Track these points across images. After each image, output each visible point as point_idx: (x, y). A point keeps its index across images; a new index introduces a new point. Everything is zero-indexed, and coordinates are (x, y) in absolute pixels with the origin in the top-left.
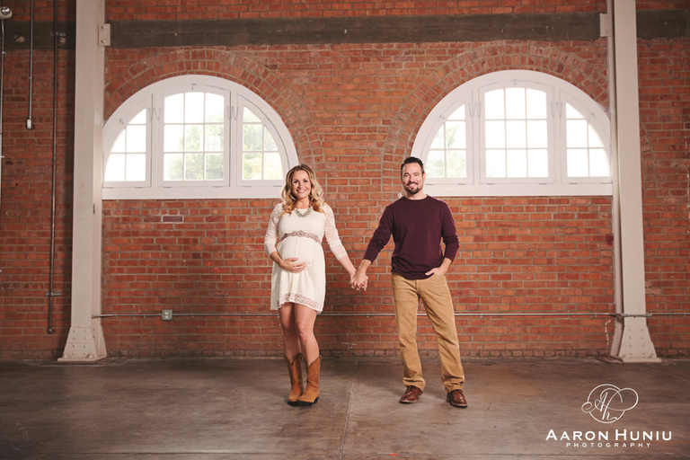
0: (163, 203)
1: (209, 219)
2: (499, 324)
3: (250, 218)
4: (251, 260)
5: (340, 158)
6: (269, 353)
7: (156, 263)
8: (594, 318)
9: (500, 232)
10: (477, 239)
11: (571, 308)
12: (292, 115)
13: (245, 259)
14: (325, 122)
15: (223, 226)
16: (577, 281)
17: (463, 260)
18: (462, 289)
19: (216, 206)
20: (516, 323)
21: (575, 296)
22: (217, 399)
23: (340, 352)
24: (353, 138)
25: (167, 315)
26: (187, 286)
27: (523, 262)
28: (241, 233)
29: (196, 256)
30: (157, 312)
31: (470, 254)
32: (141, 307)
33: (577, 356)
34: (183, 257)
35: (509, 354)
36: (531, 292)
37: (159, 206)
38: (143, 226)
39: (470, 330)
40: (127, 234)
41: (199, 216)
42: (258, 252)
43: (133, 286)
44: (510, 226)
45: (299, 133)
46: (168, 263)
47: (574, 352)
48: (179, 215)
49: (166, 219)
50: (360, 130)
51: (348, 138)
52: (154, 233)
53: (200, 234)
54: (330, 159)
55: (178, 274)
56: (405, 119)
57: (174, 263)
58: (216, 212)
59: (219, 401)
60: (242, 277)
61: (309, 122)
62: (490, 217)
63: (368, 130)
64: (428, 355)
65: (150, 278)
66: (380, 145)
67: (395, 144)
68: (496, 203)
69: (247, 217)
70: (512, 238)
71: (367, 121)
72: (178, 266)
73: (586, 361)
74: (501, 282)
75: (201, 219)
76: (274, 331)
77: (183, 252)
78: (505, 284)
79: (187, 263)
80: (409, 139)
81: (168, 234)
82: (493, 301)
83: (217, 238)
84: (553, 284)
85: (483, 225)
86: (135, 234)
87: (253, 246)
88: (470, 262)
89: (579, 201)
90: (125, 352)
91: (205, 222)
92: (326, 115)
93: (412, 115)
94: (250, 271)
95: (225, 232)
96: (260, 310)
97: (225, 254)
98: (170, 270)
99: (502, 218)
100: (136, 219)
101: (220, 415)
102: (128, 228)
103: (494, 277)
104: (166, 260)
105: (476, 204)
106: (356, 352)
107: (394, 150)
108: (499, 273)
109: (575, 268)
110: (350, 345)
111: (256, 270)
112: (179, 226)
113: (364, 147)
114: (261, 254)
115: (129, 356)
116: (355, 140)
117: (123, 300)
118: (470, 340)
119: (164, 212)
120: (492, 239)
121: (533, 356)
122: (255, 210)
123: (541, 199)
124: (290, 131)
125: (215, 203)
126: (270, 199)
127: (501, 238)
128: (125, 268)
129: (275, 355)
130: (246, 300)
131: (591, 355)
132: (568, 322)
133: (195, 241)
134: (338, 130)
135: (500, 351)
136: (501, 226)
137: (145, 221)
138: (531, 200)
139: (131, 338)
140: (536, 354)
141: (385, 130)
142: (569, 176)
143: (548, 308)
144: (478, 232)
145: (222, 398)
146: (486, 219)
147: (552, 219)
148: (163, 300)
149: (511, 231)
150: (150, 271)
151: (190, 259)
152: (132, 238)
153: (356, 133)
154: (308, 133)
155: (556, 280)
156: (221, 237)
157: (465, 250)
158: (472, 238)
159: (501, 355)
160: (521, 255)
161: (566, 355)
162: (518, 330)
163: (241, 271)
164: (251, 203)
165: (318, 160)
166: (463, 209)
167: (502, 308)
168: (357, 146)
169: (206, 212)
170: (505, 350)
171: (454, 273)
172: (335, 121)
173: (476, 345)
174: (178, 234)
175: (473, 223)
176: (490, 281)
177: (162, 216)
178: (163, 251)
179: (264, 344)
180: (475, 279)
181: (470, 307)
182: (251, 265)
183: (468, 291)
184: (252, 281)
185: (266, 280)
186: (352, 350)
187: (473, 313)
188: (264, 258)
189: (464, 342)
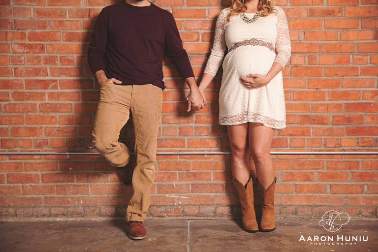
4: (21, 67)
6: (53, 212)
13: (11, 66)
17: (354, 69)
18: (352, 114)
23: (163, 209)
39: (362, 177)
42: (31, 55)
60: (7, 94)
64: (296, 214)
76: (62, 178)
87: (24, 46)
88: (365, 72)
94: (21, 86)
96: (39, 146)
106: (187, 210)
110: (179, 199)
111: (29, 84)
114: (37, 58)
118: (362, 192)
129: (63, 215)
130: (15, 131)
163: (6, 84)
171: (341, 89)
173: (371, 199)
179: (46, 198)
180: (372, 98)
181: (363, 142)
182: (21, 76)
183: (362, 118)
184: (25, 102)
185: (47, 100)
186: (182, 205)
187: (368, 150)
188: (42, 65)
189: (353, 195)
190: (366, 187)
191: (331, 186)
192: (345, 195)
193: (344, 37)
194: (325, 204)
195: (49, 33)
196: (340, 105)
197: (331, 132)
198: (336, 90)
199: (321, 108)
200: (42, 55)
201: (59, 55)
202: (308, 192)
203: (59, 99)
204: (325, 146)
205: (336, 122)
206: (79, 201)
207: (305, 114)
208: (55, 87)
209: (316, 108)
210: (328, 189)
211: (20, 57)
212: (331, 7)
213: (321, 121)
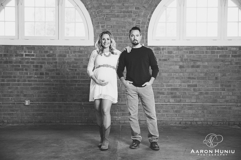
0: (25, 47)
1: (48, 56)
2: (191, 109)
3: (69, 56)
4: (69, 76)
5: (114, 26)
6: (78, 122)
7: (21, 77)
8: (238, 106)
9: (192, 64)
10: (181, 67)
11: (227, 101)
12: (90, 4)
13: (66, 76)
14: (106, 7)
15: (55, 59)
16: (230, 88)
17: (173, 77)
18: (173, 92)
19: (52, 49)
20: (199, 108)
21: (229, 95)
22: (52, 145)
23: (113, 121)
24: (120, 16)
25: (27, 103)
26: (37, 88)
27: (203, 78)
28: (64, 63)
29: (42, 74)
30: (22, 101)
31: (177, 74)
32: (14, 99)
33: (229, 125)
34: (35, 74)
35: (195, 123)
36: (207, 93)
37: (23, 49)
38: (15, 59)
39: (176, 111)
40: (6, 62)
41: (43, 54)
42: (72, 72)
43: (10, 88)
44: (197, 61)
45: (93, 13)
46: (28, 77)
47: (227, 123)
48: (33, 53)
49: (26, 55)
50: (124, 12)
51: (118, 16)
52: (20, 62)
53: (44, 63)
54: (108, 27)
55: (33, 83)
56: (146, 7)
57: (30, 77)
58: (51, 52)
59: (53, 146)
60: (65, 84)
61: (98, 7)
62: (188, 56)
63: (128, 12)
65: (18, 85)
66: (134, 20)
67: (141, 19)
68: (190, 49)
69: (67, 55)
70: (198, 67)
71: (127, 7)
72: (33, 79)
73: (234, 127)
74: (192, 88)
75: (44, 56)
76: (81, 111)
77: (35, 72)
78: (194, 89)
79: (37, 77)
80: (148, 17)
81: (28, 62)
82: (187, 97)
83: (52, 65)
84: (218, 90)
85: (184, 60)
86: (11, 62)
87: (70, 69)
88: (177, 78)
89: (232, 49)
90: (6, 121)
91: (46, 57)
92: (107, 4)
93: (150, 5)
94: (69, 82)
95: (56, 62)
97: (56, 73)
98: (29, 81)
99: (194, 57)
100: (10, 55)
101: (53, 154)
102: (7, 59)
103: (189, 86)
104: (26, 75)
105: (181, 50)
106: (120, 122)
107: (141, 22)
108: (191, 84)
109: (229, 82)
110: (118, 118)
111: (72, 81)
112: (33, 59)
113: (126, 21)
114: (74, 73)
115: (8, 123)
116: (121, 17)
117: (5, 96)
118: (176, 116)
119: (25, 52)
120: (188, 67)
121: (207, 124)
122: (71, 51)
123: (213, 48)
124: (89, 12)
125: (51, 48)
126: (79, 46)
127: (193, 67)
128: (6, 79)
129: (81, 123)
130: (67, 96)
131: (236, 124)
132: (225, 108)
133: (41, 67)
134: (113, 12)
135: (191, 121)
136: (193, 61)
137: (16, 56)
138: (208, 48)
139: (9, 114)
140: (209, 123)
141: (136, 12)
142: (227, 36)
143: (215, 101)
144: (181, 64)
145: (55, 145)
146: (185, 56)
147: (218, 58)
148: (25, 96)
149: (199, 63)
150: (18, 81)
151: (39, 76)
152: (9, 64)
153: (122, 14)
154: (98, 13)
155: (220, 87)
156: (54, 64)
157: (175, 73)
158: (178, 67)
159: (191, 124)
160: (202, 75)
161: (223, 124)
162: (200, 112)
163: (64, 81)
164: (69, 48)
165: (102, 27)
166: (174, 52)
167: (192, 101)
168: (122, 20)
169: (47, 52)
170: (193, 121)
171: (169, 84)
172: (112, 7)
173: (179, 119)
174: (33, 63)
175: (179, 59)
176: (187, 87)
177: (24, 54)
178: (25, 71)
179: (75, 117)
180: (179, 87)
181: (177, 100)
182: (69, 79)
183: (176, 93)
184: (70, 87)
185: (77, 86)
186: (119, 120)
187: (178, 103)
188: (76, 75)
189: (174, 117)
190: (177, 115)
191: (167, 114)
192: (171, 117)
193: (170, 67)
194: (165, 120)
195: (78, 65)
196: (169, 89)
197: (166, 97)
198: (168, 84)
199: (163, 89)
200: (75, 72)
201: (81, 72)
202: (159, 116)
203: (80, 86)
204: (165, 102)
205: (168, 94)
206: (86, 118)
207: (158, 91)
208: (79, 82)
209: (161, 89)
210: (166, 115)
211: (69, 73)
212: (166, 58)
213: (163, 94)
